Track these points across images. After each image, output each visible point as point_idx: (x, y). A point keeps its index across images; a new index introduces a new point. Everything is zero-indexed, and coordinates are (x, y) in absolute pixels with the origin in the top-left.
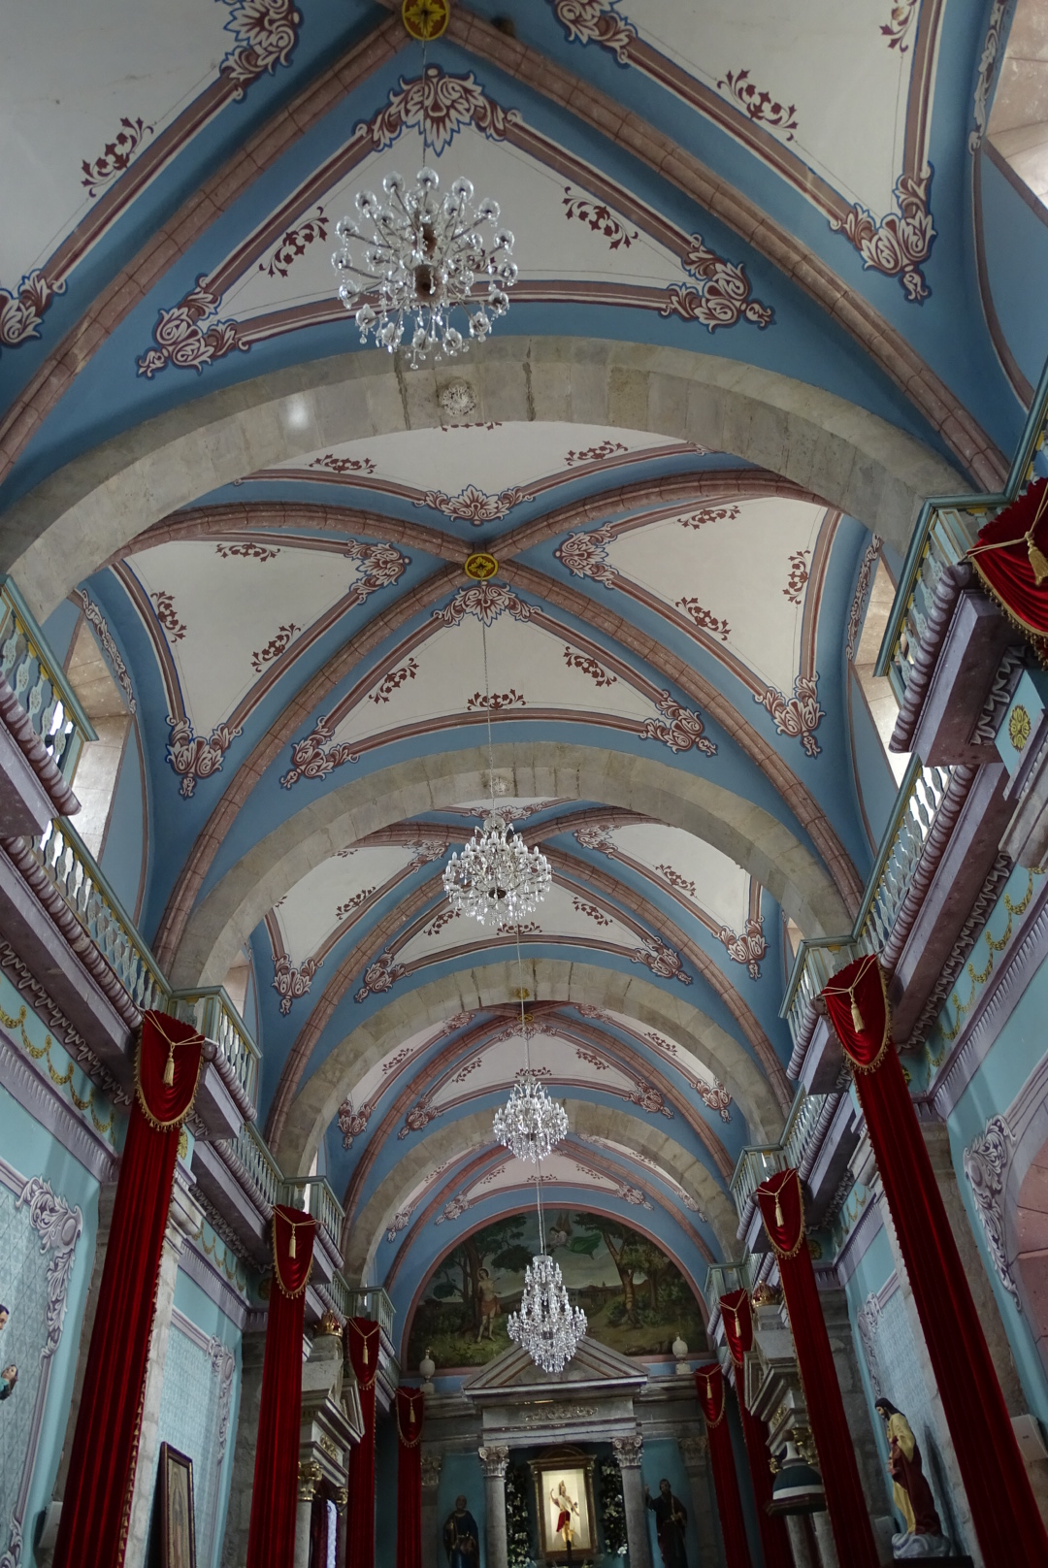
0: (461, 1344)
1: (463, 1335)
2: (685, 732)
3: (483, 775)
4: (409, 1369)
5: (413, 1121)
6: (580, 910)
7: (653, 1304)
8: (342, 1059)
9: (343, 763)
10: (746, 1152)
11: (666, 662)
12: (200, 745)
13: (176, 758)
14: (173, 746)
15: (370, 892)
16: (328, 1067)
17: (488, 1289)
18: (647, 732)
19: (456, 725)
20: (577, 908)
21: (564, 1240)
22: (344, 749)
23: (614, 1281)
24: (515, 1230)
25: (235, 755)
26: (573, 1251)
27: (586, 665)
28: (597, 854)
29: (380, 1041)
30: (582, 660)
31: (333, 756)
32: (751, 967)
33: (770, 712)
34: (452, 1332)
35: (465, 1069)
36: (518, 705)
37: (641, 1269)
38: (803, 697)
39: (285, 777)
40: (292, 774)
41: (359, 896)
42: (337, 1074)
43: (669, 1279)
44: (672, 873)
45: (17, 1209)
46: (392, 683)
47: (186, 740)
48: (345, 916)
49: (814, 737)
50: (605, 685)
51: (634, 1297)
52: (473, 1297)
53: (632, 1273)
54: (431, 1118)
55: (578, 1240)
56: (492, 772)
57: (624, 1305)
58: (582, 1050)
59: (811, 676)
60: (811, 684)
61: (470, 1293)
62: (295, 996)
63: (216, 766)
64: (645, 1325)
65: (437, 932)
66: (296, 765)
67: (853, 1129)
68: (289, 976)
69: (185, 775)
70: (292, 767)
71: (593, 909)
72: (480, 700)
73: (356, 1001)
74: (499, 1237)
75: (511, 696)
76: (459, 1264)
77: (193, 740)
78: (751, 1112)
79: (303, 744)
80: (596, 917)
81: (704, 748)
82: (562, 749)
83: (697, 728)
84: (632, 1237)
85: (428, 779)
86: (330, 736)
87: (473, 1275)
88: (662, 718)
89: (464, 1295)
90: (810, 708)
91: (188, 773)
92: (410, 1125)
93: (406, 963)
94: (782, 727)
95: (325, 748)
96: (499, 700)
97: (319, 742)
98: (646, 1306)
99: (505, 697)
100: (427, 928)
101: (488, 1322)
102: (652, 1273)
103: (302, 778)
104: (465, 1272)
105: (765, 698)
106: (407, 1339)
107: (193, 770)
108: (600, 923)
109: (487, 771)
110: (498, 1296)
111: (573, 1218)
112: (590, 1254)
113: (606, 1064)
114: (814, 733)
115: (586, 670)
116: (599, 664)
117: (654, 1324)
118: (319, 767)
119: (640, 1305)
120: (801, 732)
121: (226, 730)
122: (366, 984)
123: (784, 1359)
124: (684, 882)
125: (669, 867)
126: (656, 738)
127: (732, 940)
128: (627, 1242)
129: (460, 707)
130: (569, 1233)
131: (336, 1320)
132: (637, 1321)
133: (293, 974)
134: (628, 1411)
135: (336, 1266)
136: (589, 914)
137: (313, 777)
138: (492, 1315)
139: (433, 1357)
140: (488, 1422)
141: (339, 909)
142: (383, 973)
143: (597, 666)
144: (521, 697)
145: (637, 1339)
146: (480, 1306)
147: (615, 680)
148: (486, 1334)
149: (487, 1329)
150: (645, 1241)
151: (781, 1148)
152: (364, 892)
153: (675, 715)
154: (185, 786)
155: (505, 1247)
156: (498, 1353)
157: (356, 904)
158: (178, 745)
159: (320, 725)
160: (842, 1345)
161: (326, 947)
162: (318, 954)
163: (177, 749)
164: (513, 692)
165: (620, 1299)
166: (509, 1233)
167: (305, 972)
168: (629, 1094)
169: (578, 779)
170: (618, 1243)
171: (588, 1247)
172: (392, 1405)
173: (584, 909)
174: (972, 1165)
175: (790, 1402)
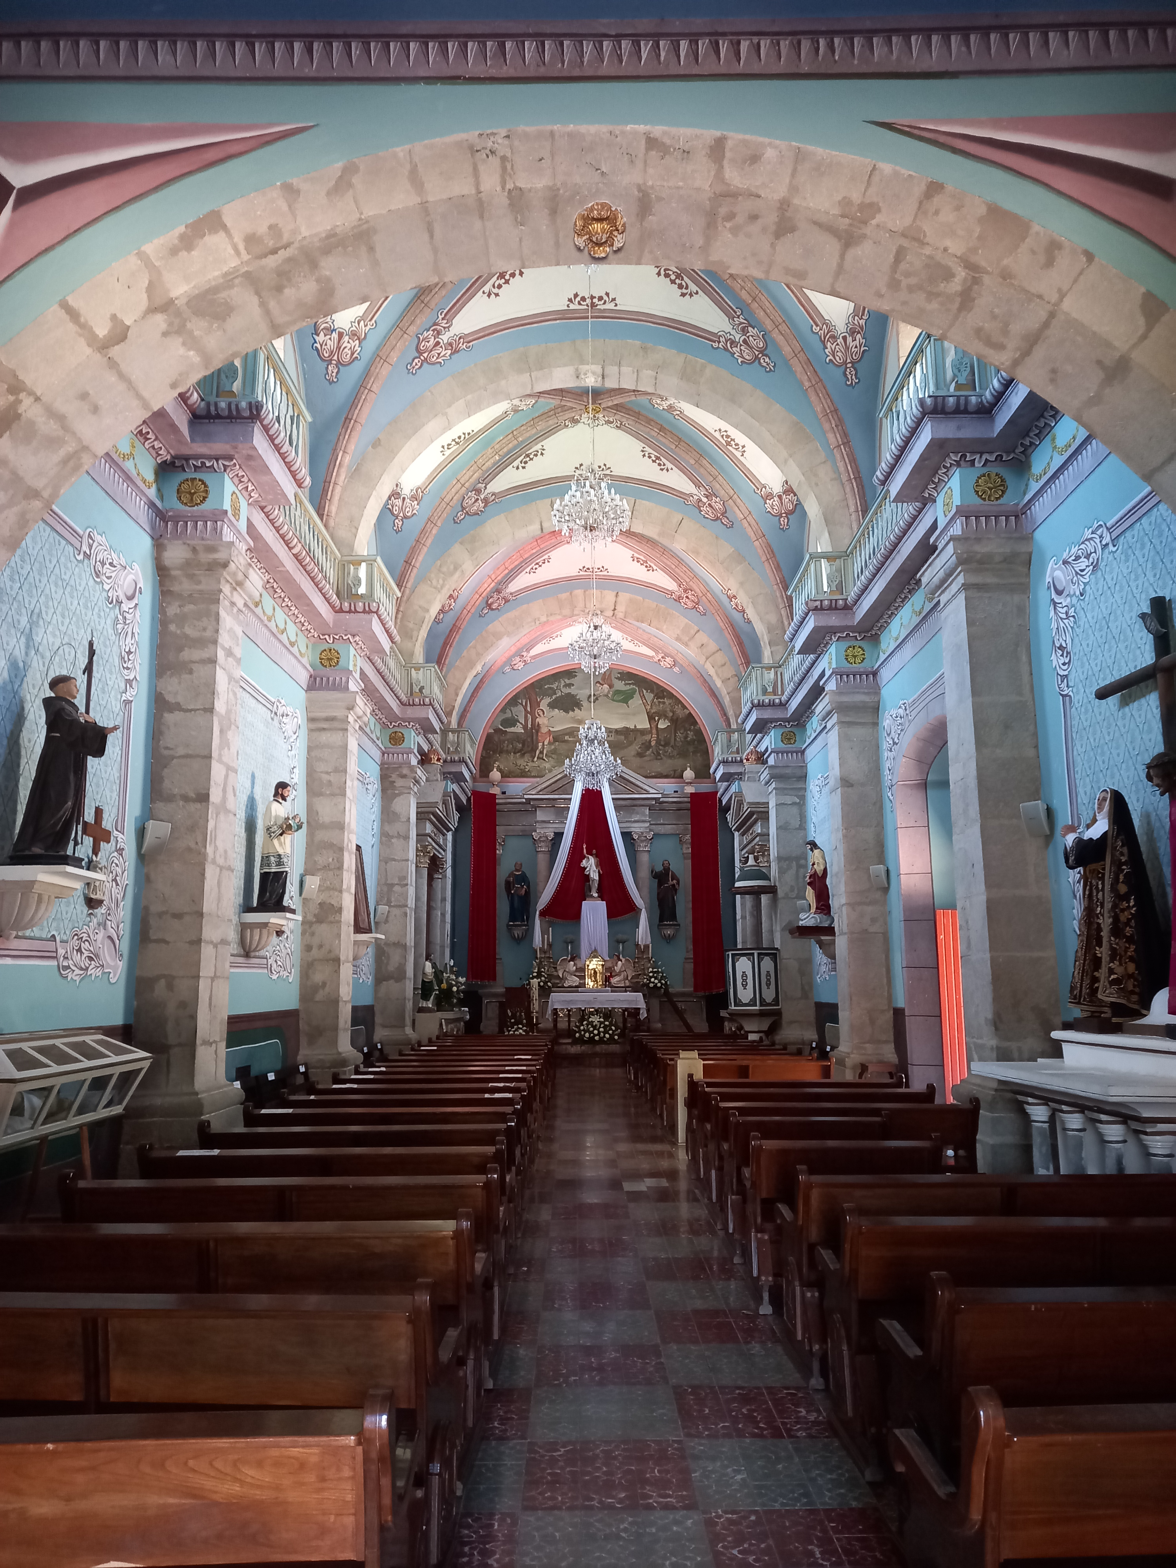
0: (521, 762)
1: (523, 755)
2: (751, 348)
3: (577, 370)
4: (481, 776)
5: (492, 603)
6: (646, 458)
7: (672, 743)
8: (444, 569)
9: (458, 351)
10: (753, 668)
11: (743, 288)
12: (341, 335)
13: (321, 346)
14: (318, 335)
15: (469, 434)
16: (433, 575)
17: (544, 724)
18: (719, 342)
19: (556, 320)
20: (644, 456)
21: (606, 691)
22: (460, 338)
23: (643, 723)
24: (568, 681)
25: (371, 345)
26: (613, 700)
27: (673, 277)
28: (665, 414)
29: (475, 557)
30: (671, 273)
31: (451, 344)
32: (782, 519)
33: (823, 342)
34: (515, 753)
35: (537, 564)
36: (611, 306)
37: (666, 717)
38: (852, 332)
39: (411, 364)
40: (416, 361)
41: (459, 437)
42: (441, 582)
43: (687, 726)
44: (728, 437)
45: (272, 719)
46: (503, 281)
47: (330, 330)
48: (448, 452)
49: (855, 369)
50: (688, 296)
51: (658, 737)
52: (532, 728)
53: (659, 720)
54: (507, 601)
55: (618, 692)
56: (584, 368)
57: (650, 742)
58: (636, 555)
59: (863, 314)
60: (862, 322)
61: (530, 726)
62: (405, 517)
63: (355, 355)
64: (664, 758)
65: (524, 468)
66: (420, 353)
67: (821, 683)
68: (400, 501)
69: (330, 362)
70: (417, 355)
71: (658, 458)
72: (578, 299)
73: (455, 522)
74: (554, 686)
75: (605, 298)
76: (522, 704)
77: (334, 330)
78: (763, 635)
79: (425, 334)
80: (659, 465)
81: (765, 364)
82: (644, 349)
83: (762, 345)
84: (661, 692)
85: (530, 370)
86: (449, 327)
87: (532, 713)
88: (733, 332)
89: (525, 727)
90: (857, 342)
91: (331, 360)
92: (489, 606)
93: (497, 491)
94: (831, 357)
95: (445, 338)
96: (595, 300)
97: (439, 333)
98: (667, 744)
99: (600, 298)
100: (515, 464)
101: (543, 748)
102: (674, 721)
103: (425, 364)
104: (526, 710)
105: (821, 329)
106: (479, 755)
107: (335, 358)
108: (662, 470)
109: (580, 367)
110: (552, 729)
111: (615, 675)
112: (627, 703)
113: (655, 568)
114: (856, 365)
115: (673, 282)
116: (685, 278)
117: (671, 757)
118: (439, 354)
119: (662, 743)
120: (845, 363)
121: (362, 323)
122: (463, 508)
123: (758, 803)
124: (737, 445)
125: (726, 431)
126: (726, 349)
127: (770, 496)
128: (657, 696)
129: (560, 304)
130: (611, 686)
131: (438, 755)
132: (659, 754)
133: (404, 499)
134: (645, 815)
135: (442, 723)
136: (654, 461)
137: (434, 364)
138: (546, 743)
139: (499, 770)
140: (540, 816)
141: (443, 447)
142: (477, 499)
143: (683, 279)
144: (614, 300)
145: (657, 766)
146: (537, 735)
147: (697, 293)
148: (541, 756)
149: (541, 752)
150: (671, 696)
151: (780, 667)
152: (464, 434)
153: (744, 331)
154: (330, 372)
155: (559, 694)
156: (550, 771)
157: (457, 443)
158: (322, 334)
159: (440, 317)
160: (798, 801)
161: (431, 479)
162: (424, 483)
163: (321, 338)
164: (607, 294)
165: (648, 737)
166: (563, 684)
167: (414, 498)
168: (672, 593)
169: (656, 379)
170: (649, 696)
171: (625, 698)
172: (469, 799)
173: (650, 457)
174: (886, 722)
175: (758, 829)
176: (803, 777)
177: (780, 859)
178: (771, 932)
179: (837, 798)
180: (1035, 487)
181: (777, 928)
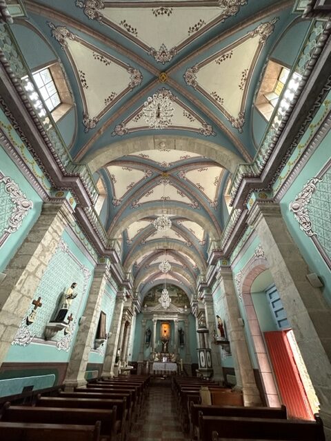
0: (151, 303)
1: (152, 301)
2: (196, 206)
3: (162, 210)
4: (143, 306)
5: (147, 267)
7: (182, 300)
10: (199, 276)
11: (193, 194)
12: (117, 201)
15: (143, 228)
17: (156, 295)
18: (190, 205)
22: (140, 204)
23: (176, 295)
25: (123, 203)
26: (170, 290)
28: (180, 226)
29: (142, 253)
32: (203, 246)
33: (210, 203)
34: (150, 301)
37: (181, 294)
38: (215, 201)
39: (130, 207)
42: (135, 257)
43: (185, 296)
44: (192, 230)
45: (81, 269)
46: (149, 194)
50: (183, 197)
51: (179, 298)
52: (154, 296)
53: (179, 295)
54: (150, 267)
56: (164, 210)
60: (217, 199)
62: (129, 244)
63: (120, 204)
65: (153, 236)
66: (132, 205)
69: (114, 205)
71: (178, 235)
72: (163, 198)
73: (139, 246)
74: (158, 287)
76: (152, 291)
79: (134, 202)
81: (199, 209)
82: (175, 207)
87: (154, 293)
88: (192, 203)
89: (152, 295)
90: (216, 203)
93: (148, 241)
94: (212, 206)
95: (137, 203)
96: (166, 198)
103: (133, 208)
105: (209, 201)
106: (143, 301)
108: (179, 237)
111: (171, 285)
112: (173, 291)
113: (178, 261)
114: (217, 207)
115: (180, 194)
116: (183, 194)
117: (182, 303)
118: (136, 206)
121: (122, 199)
122: (141, 243)
123: (202, 309)
127: (200, 242)
129: (159, 199)
130: (170, 287)
132: (179, 302)
133: (129, 240)
134: (177, 316)
137: (135, 208)
138: (156, 299)
139: (147, 304)
140: (154, 315)
142: (144, 242)
144: (169, 198)
147: (185, 196)
150: (182, 290)
154: (114, 207)
155: (160, 288)
156: (157, 305)
158: (114, 200)
159: (137, 199)
160: (212, 307)
162: (133, 238)
166: (160, 286)
168: (181, 266)
170: (178, 290)
172: (140, 312)
174: (236, 278)
175: (202, 316)
176: (212, 301)
177: (209, 322)
178: (208, 344)
179: (225, 299)
180: (275, 193)
181: (210, 343)
